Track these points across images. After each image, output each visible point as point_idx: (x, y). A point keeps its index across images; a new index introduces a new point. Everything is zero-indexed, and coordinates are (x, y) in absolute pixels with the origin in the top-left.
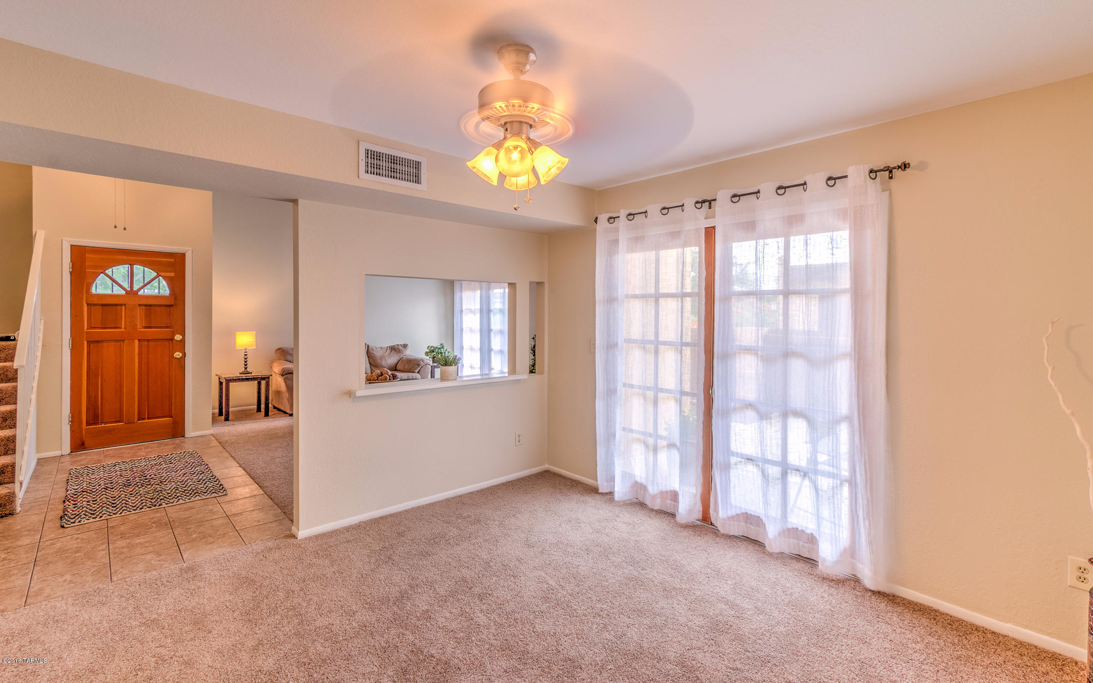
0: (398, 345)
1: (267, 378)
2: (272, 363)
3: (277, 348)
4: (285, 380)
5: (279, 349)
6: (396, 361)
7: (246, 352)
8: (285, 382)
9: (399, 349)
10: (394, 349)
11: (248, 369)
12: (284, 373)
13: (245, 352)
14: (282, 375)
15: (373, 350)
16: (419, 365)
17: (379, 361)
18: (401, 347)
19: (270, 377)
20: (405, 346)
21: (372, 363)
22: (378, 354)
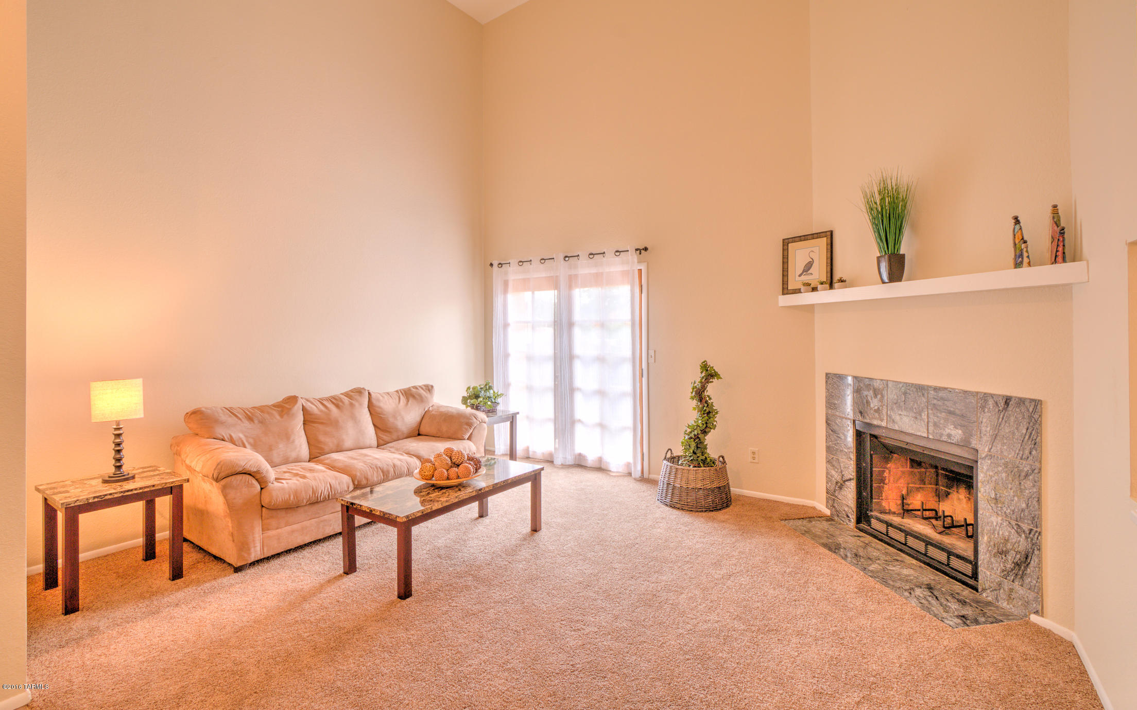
0: (415, 387)
1: (175, 491)
2: (178, 444)
3: (189, 410)
4: (224, 490)
5: (194, 413)
6: (418, 419)
7: (119, 429)
8: (225, 496)
9: (420, 395)
10: (409, 394)
11: (124, 468)
12: (223, 475)
13: (116, 429)
14: (217, 480)
15: (378, 400)
16: (470, 425)
17: (391, 420)
18: (422, 391)
19: (185, 485)
20: (429, 389)
21: (378, 425)
22: (387, 405)
